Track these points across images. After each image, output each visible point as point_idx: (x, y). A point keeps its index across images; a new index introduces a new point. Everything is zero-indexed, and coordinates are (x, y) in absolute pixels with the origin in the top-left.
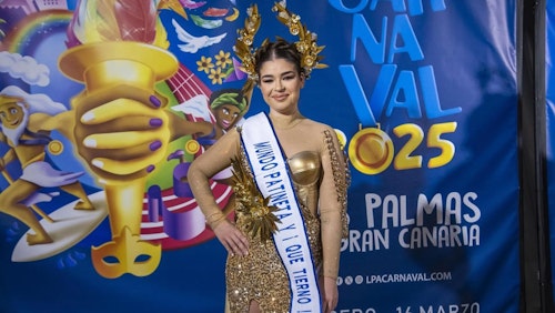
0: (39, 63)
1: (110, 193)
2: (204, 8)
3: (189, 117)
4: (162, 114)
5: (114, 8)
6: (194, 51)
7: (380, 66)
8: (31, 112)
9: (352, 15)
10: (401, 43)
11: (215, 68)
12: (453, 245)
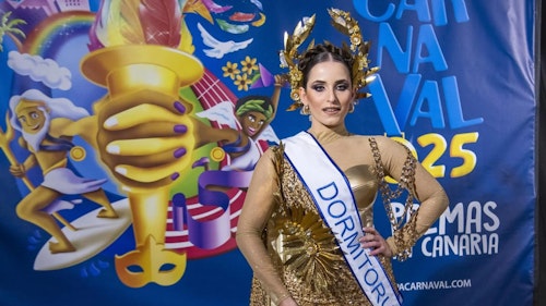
0: (60, 66)
1: (134, 201)
2: (231, 12)
3: (214, 124)
4: (186, 120)
5: (138, 10)
6: (220, 56)
7: (404, 76)
8: (53, 116)
9: (377, 24)
10: (425, 53)
11: (241, 75)
12: (473, 253)
